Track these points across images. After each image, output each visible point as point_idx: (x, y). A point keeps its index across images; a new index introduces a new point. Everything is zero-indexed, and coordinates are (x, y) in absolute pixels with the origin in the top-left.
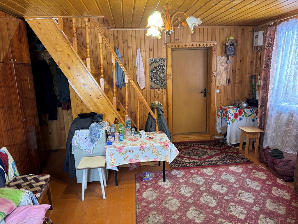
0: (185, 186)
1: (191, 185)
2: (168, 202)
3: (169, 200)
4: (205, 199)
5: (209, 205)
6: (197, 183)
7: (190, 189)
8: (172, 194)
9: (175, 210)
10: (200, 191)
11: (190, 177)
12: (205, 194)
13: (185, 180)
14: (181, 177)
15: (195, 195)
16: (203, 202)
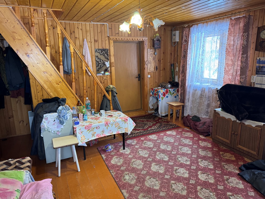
0: (141, 150)
1: (145, 148)
2: (134, 163)
3: (134, 162)
4: (159, 156)
5: (164, 160)
6: (149, 146)
7: (146, 151)
8: (134, 157)
9: (141, 168)
10: (153, 151)
11: (142, 143)
12: (158, 153)
13: (139, 146)
14: (136, 144)
15: (151, 155)
16: (159, 158)
